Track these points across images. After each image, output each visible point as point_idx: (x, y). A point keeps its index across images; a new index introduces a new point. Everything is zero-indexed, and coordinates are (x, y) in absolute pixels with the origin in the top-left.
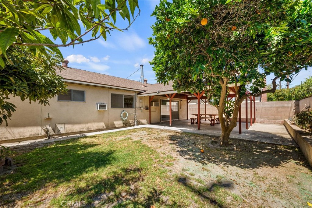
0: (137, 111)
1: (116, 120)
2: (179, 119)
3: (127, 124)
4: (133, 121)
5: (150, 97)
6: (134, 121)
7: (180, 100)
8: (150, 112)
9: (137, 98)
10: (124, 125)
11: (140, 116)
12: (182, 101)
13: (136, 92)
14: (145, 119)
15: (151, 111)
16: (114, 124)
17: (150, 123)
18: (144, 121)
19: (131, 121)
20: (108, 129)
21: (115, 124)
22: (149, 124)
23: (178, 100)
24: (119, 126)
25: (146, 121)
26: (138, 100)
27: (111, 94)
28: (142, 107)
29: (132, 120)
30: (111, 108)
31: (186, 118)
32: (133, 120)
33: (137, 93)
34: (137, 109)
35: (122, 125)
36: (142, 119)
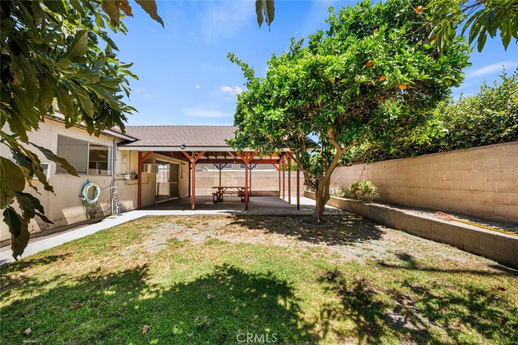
0: (116, 182)
1: (68, 205)
2: (178, 196)
3: (95, 213)
4: (107, 206)
5: (140, 153)
6: (109, 206)
7: (182, 163)
8: (140, 184)
9: (117, 152)
10: (87, 217)
11: (121, 194)
12: (184, 164)
13: (115, 138)
14: (130, 200)
15: (142, 182)
16: (62, 218)
17: (140, 207)
18: (129, 204)
19: (103, 206)
20: (46, 232)
21: (66, 217)
22: (137, 209)
23: (179, 162)
24: (77, 220)
25: (132, 204)
26: (118, 156)
27: (57, 136)
28: (126, 174)
29: (105, 204)
30: (56, 174)
31: (188, 195)
32: (108, 203)
33: (117, 142)
34: (116, 178)
35: (84, 218)
36: (125, 199)
